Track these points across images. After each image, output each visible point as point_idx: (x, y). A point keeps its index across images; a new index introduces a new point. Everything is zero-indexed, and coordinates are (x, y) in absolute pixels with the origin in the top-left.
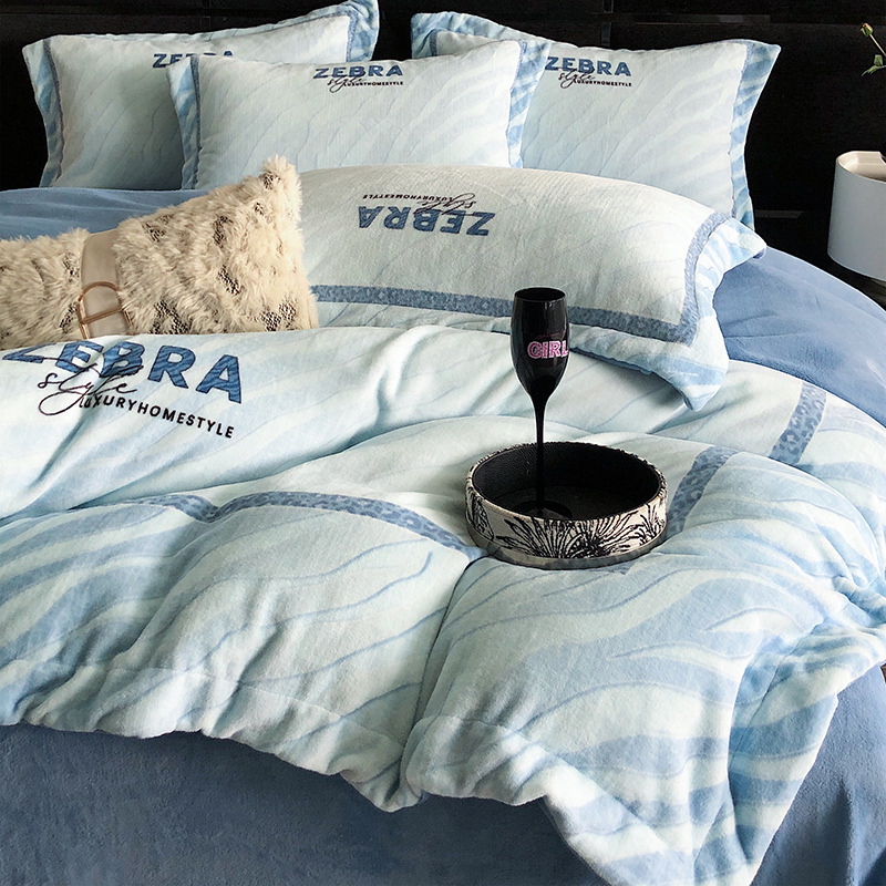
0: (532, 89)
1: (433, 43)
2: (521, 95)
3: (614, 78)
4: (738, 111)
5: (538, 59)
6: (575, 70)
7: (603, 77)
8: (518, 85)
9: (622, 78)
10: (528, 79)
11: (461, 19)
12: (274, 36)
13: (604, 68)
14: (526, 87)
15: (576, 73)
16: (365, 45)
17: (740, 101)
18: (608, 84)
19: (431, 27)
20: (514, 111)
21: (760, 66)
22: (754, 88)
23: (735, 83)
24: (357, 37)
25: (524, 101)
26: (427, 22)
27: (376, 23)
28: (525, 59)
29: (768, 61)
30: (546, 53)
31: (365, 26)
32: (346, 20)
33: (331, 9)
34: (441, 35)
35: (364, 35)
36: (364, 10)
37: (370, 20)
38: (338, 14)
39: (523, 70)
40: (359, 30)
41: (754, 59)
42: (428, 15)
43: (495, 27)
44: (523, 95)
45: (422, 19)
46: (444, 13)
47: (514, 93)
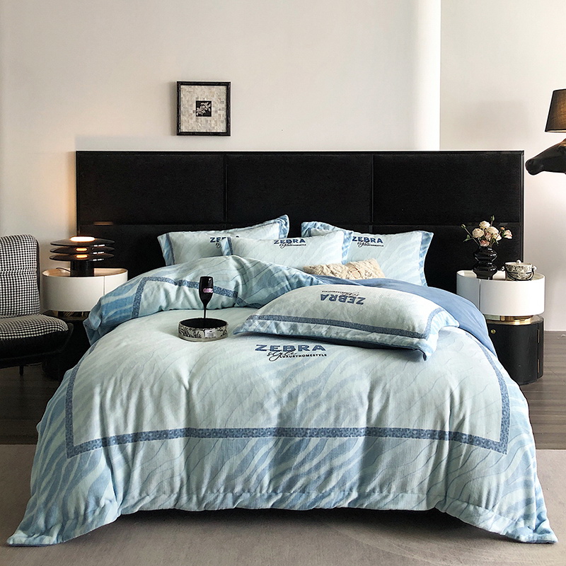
0: (348, 247)
1: (310, 232)
2: (345, 250)
4: (421, 256)
5: (350, 237)
7: (373, 243)
8: (344, 246)
9: (380, 243)
10: (347, 244)
11: (319, 224)
12: (253, 231)
13: (373, 240)
15: (363, 242)
16: (284, 234)
17: (421, 252)
18: (375, 246)
19: (308, 227)
20: (343, 255)
21: (427, 240)
22: (425, 248)
23: (419, 246)
24: (282, 231)
26: (307, 225)
27: (288, 226)
28: (345, 237)
29: (429, 238)
30: (352, 235)
31: (285, 227)
32: (278, 225)
33: (272, 221)
34: (313, 229)
35: (284, 230)
36: (283, 221)
37: (286, 225)
38: (275, 223)
39: (345, 241)
40: (282, 228)
41: (425, 237)
42: (307, 223)
43: (331, 227)
45: (305, 224)
46: (313, 222)
47: (343, 248)
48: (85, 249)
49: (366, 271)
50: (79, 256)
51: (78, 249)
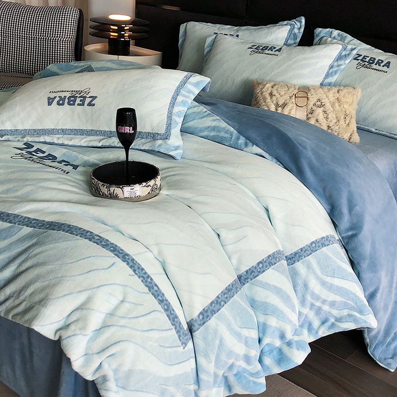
0: (343, 67)
1: (320, 42)
2: (335, 69)
3: (381, 68)
5: (349, 54)
6: (366, 61)
7: (377, 67)
8: (336, 64)
9: (385, 69)
10: (340, 62)
11: (336, 32)
13: (379, 63)
14: (339, 66)
15: (366, 63)
16: (295, 38)
18: (377, 70)
19: (322, 35)
20: (328, 75)
24: (292, 35)
25: (336, 72)
26: (320, 32)
27: (302, 30)
31: (296, 31)
32: (289, 27)
33: (285, 22)
35: (295, 36)
36: (298, 24)
37: (300, 29)
38: (287, 25)
39: (340, 58)
40: (293, 32)
42: (321, 29)
43: (349, 37)
44: (336, 69)
45: (318, 30)
46: (328, 29)
47: (331, 67)
48: (116, 28)
49: (319, 100)
50: (112, 34)
51: (112, 27)
